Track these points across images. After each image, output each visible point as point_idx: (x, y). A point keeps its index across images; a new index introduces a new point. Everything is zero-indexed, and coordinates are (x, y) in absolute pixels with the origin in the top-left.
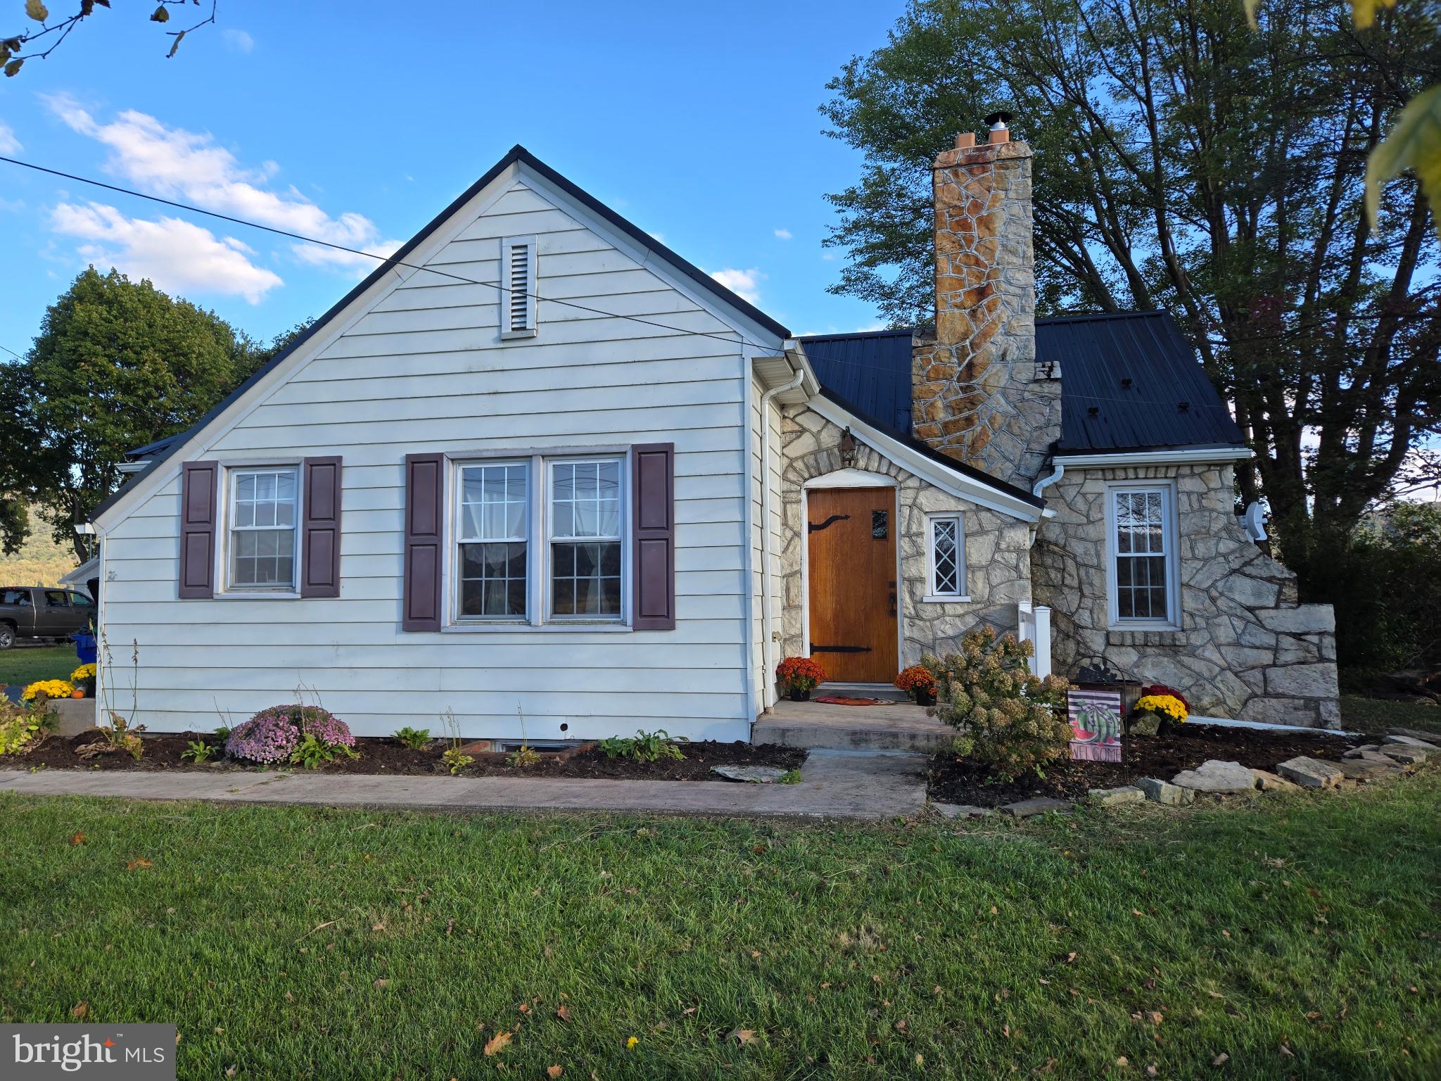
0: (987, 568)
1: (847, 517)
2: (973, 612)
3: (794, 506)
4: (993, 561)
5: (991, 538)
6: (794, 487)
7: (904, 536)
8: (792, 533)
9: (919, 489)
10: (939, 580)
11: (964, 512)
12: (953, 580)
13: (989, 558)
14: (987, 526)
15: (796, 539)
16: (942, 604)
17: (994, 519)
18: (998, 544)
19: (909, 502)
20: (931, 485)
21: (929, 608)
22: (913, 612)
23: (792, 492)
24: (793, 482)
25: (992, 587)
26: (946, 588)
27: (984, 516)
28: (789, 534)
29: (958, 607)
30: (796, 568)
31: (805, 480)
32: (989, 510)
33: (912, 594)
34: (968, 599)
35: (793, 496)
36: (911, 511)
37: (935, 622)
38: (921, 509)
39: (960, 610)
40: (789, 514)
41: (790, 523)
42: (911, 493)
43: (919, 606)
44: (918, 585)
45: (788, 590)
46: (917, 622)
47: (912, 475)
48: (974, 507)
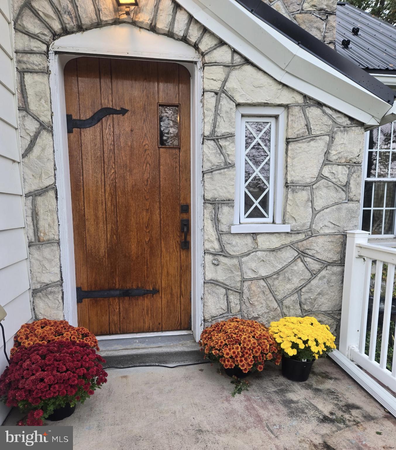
0: (310, 186)
1: (123, 112)
2: (292, 245)
3: (37, 78)
4: (321, 177)
5: (320, 145)
6: (36, 45)
7: (205, 138)
8: (36, 125)
9: (230, 67)
10: (248, 203)
11: (287, 107)
12: (264, 203)
13: (315, 172)
14: (316, 130)
15: (45, 135)
16: (254, 235)
17: (326, 118)
18: (327, 153)
19: (216, 86)
20: (247, 61)
21: (236, 240)
22: (217, 246)
23: (32, 52)
24: (32, 36)
25: (315, 213)
26: (256, 214)
27: (314, 112)
28: (32, 126)
29: (273, 238)
30: (49, 182)
31: (55, 36)
32: (320, 104)
33: (216, 221)
34: (287, 228)
35: (36, 60)
36: (218, 101)
37: (244, 259)
38: (231, 98)
39: (275, 242)
40: (30, 92)
41: (33, 107)
42: (218, 73)
43: (225, 238)
44: (225, 209)
45: (35, 215)
46: (221, 259)
47: (222, 43)
48: (300, 99)
